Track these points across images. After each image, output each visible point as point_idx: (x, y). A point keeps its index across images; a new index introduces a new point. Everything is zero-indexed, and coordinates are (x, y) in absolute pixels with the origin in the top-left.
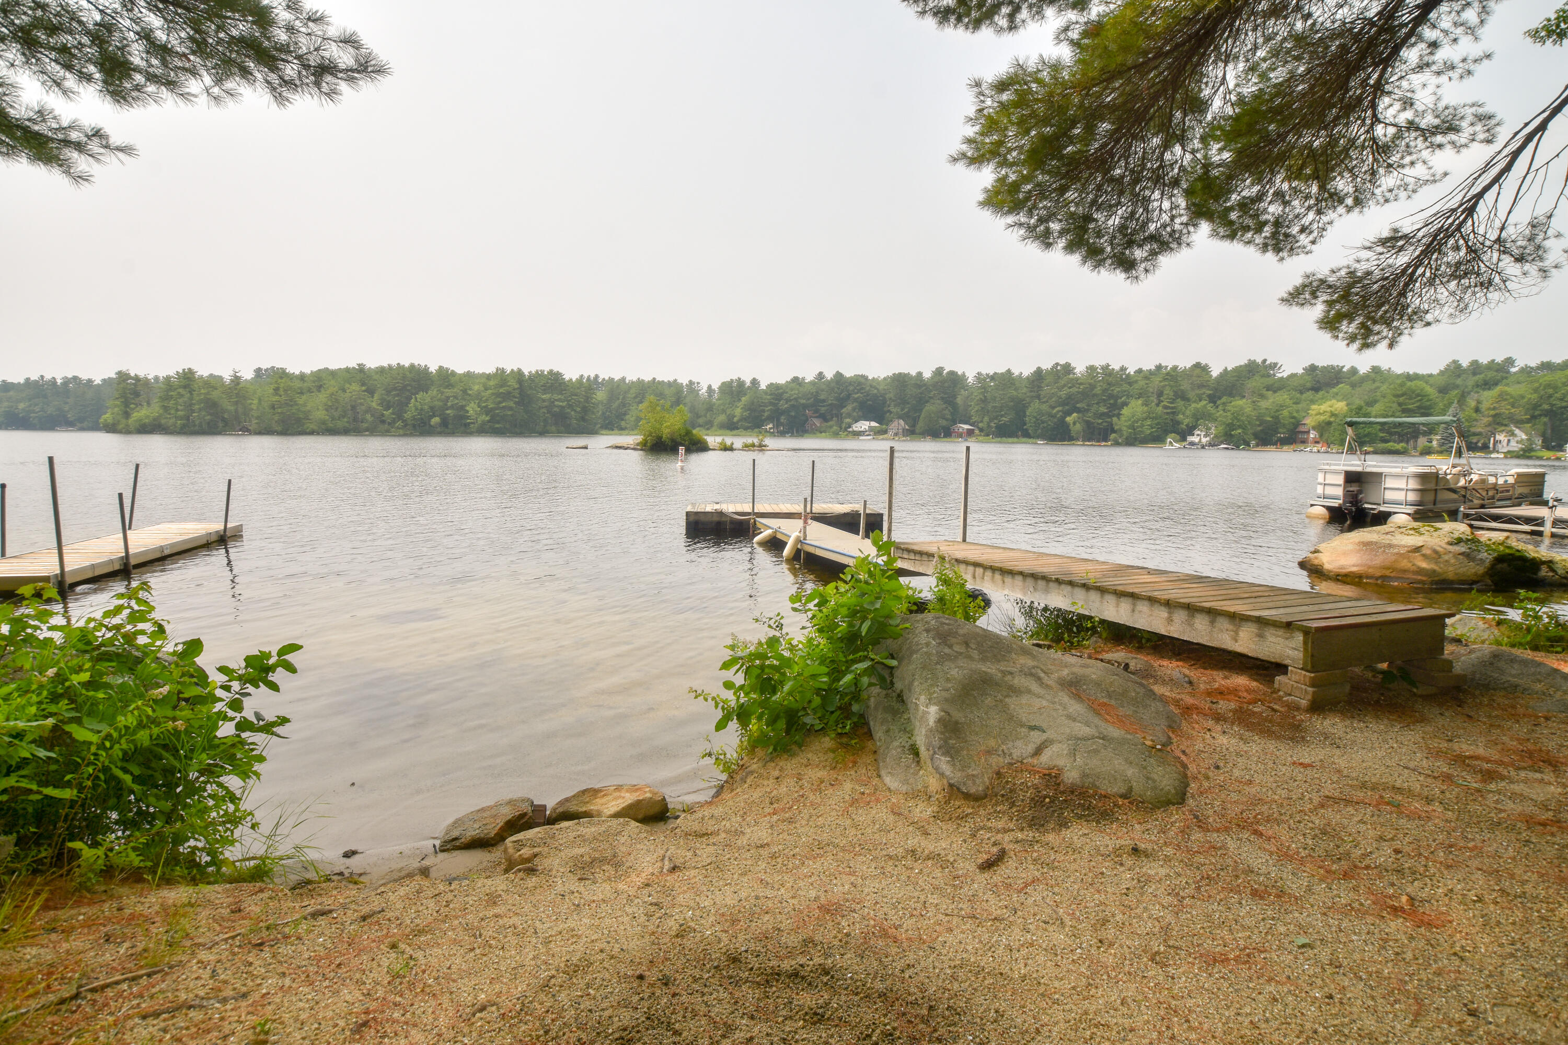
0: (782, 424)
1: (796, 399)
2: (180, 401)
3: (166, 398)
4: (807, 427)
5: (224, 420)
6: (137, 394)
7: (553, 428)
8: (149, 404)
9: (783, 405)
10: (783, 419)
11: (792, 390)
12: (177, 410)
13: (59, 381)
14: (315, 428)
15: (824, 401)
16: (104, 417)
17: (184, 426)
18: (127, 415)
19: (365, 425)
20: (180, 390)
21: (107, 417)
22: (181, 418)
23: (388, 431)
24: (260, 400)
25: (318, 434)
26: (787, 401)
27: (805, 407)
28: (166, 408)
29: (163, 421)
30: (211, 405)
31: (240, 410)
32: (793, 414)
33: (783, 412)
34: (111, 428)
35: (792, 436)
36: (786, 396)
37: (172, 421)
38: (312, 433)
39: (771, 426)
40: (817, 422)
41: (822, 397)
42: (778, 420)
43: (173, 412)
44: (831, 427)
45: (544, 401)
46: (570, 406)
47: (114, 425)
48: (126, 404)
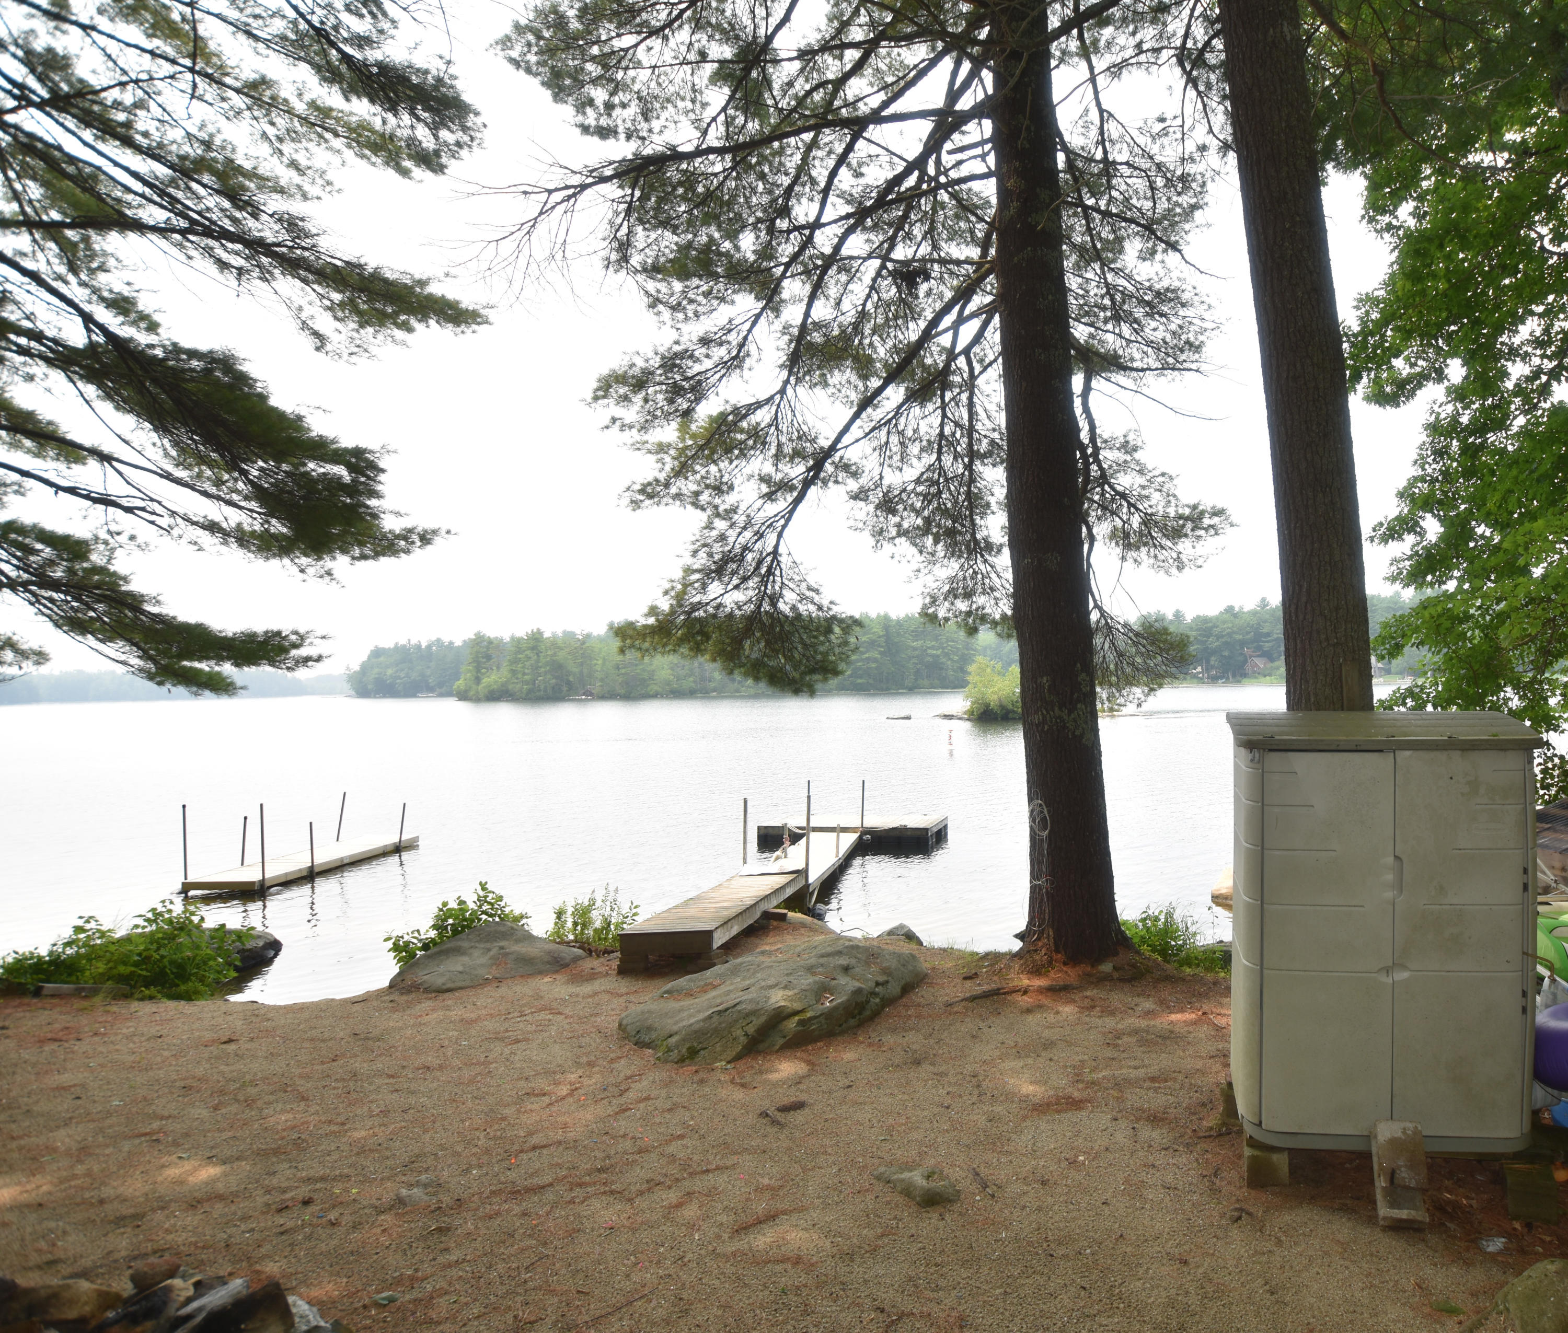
0: (1213, 667)
1: (1229, 635)
2: (527, 664)
3: (515, 661)
4: (1248, 668)
5: (569, 683)
6: (488, 657)
7: (926, 682)
8: (498, 668)
9: (1214, 644)
10: (1213, 660)
11: (1224, 622)
12: (524, 674)
13: (424, 645)
14: (659, 689)
15: (1268, 635)
16: (458, 683)
17: (530, 691)
18: (478, 680)
19: (712, 685)
20: (528, 652)
21: (460, 684)
22: (527, 683)
23: (737, 691)
24: (604, 659)
25: (662, 697)
26: (1219, 637)
27: (1243, 643)
28: (514, 672)
29: (510, 687)
30: (557, 668)
31: (585, 671)
32: (1226, 653)
33: (1214, 652)
34: (463, 696)
35: (1227, 681)
36: (1216, 631)
37: (518, 686)
38: (655, 696)
39: (1199, 669)
40: (1260, 663)
41: (1265, 630)
42: (1208, 662)
43: (520, 676)
44: (1278, 668)
45: (915, 649)
46: (947, 655)
47: (466, 691)
48: (478, 669)
